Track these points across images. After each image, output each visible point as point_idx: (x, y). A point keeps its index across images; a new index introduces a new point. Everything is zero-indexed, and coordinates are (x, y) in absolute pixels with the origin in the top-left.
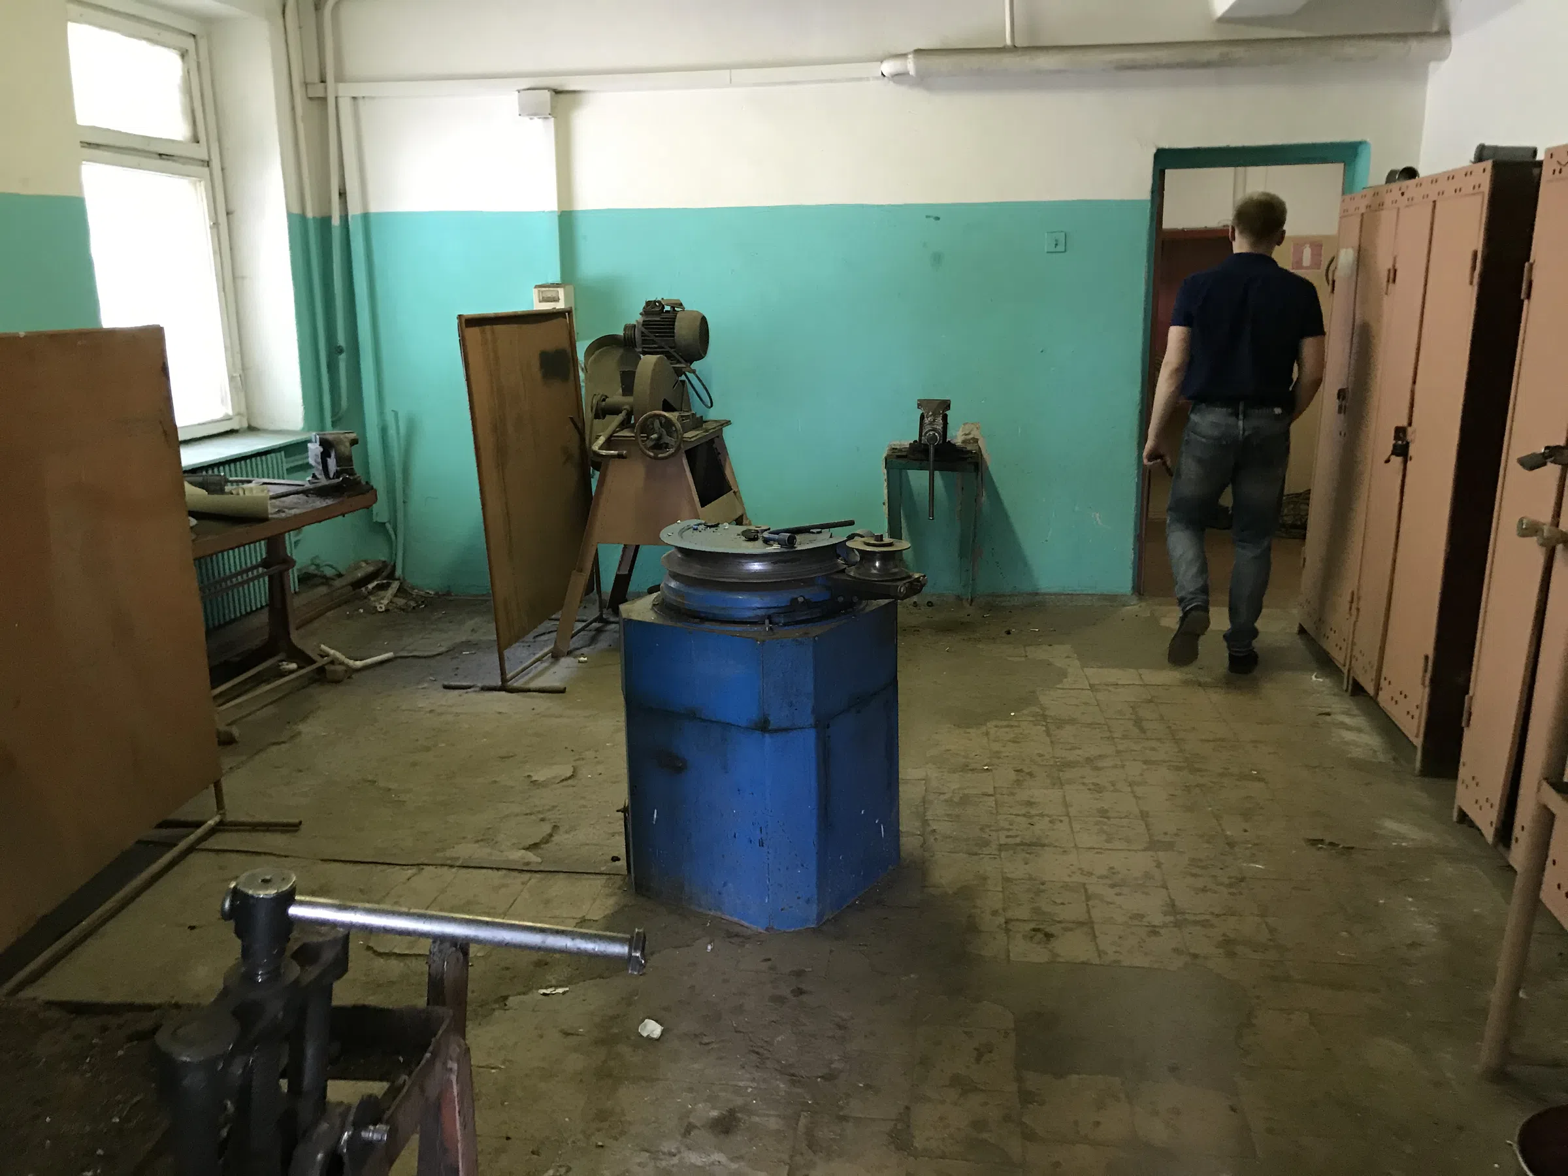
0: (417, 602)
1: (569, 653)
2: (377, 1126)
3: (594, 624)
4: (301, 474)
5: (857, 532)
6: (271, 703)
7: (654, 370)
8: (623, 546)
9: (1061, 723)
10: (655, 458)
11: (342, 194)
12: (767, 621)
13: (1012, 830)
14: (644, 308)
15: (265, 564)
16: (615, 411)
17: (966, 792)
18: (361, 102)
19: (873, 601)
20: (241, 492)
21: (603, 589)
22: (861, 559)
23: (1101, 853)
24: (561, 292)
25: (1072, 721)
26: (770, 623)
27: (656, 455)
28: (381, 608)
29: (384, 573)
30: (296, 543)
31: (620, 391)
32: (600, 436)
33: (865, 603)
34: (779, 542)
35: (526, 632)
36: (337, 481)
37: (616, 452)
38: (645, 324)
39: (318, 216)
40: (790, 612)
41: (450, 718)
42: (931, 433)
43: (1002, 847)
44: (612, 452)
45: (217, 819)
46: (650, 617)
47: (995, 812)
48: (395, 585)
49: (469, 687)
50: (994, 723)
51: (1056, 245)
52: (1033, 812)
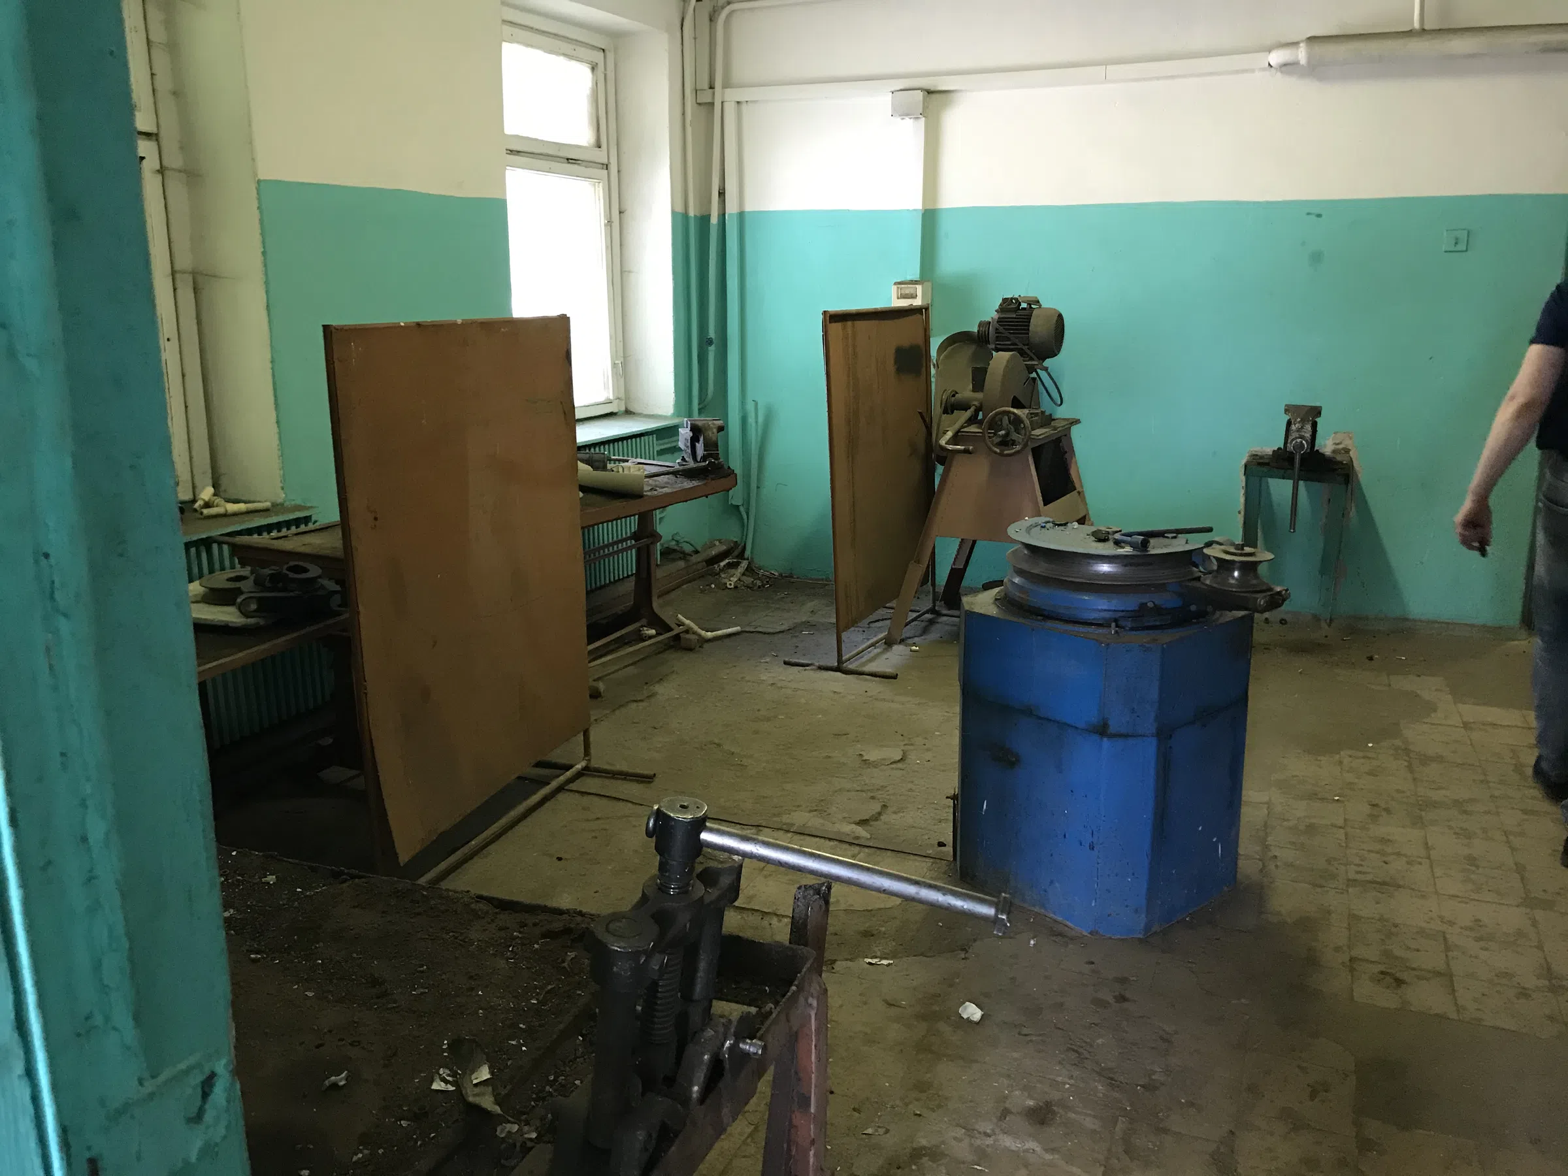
0: (762, 582)
1: (902, 641)
2: (753, 1041)
3: (927, 615)
4: (668, 456)
5: (1216, 539)
6: (632, 664)
7: (1006, 366)
8: (960, 540)
9: (1425, 760)
10: (1001, 454)
11: (722, 194)
12: (1113, 624)
13: (1361, 865)
14: (1001, 305)
15: (635, 536)
16: (964, 407)
17: (1313, 821)
18: (744, 107)
19: (1228, 612)
20: (621, 470)
21: (937, 582)
22: (1219, 566)
23: (1467, 903)
24: (919, 288)
25: (1439, 759)
26: (1117, 626)
27: (1002, 451)
28: (730, 584)
29: (736, 552)
30: (661, 519)
31: (971, 387)
32: (948, 431)
33: (1218, 613)
34: (1131, 545)
35: (862, 617)
36: (703, 464)
37: (963, 447)
38: (1000, 321)
39: (698, 215)
40: (1139, 617)
41: (789, 692)
42: (1299, 440)
43: (1351, 882)
44: (959, 447)
45: (583, 764)
46: (993, 611)
47: (1344, 845)
48: (744, 564)
49: (808, 665)
50: (1350, 752)
51: (1456, 243)
52: (1389, 850)
